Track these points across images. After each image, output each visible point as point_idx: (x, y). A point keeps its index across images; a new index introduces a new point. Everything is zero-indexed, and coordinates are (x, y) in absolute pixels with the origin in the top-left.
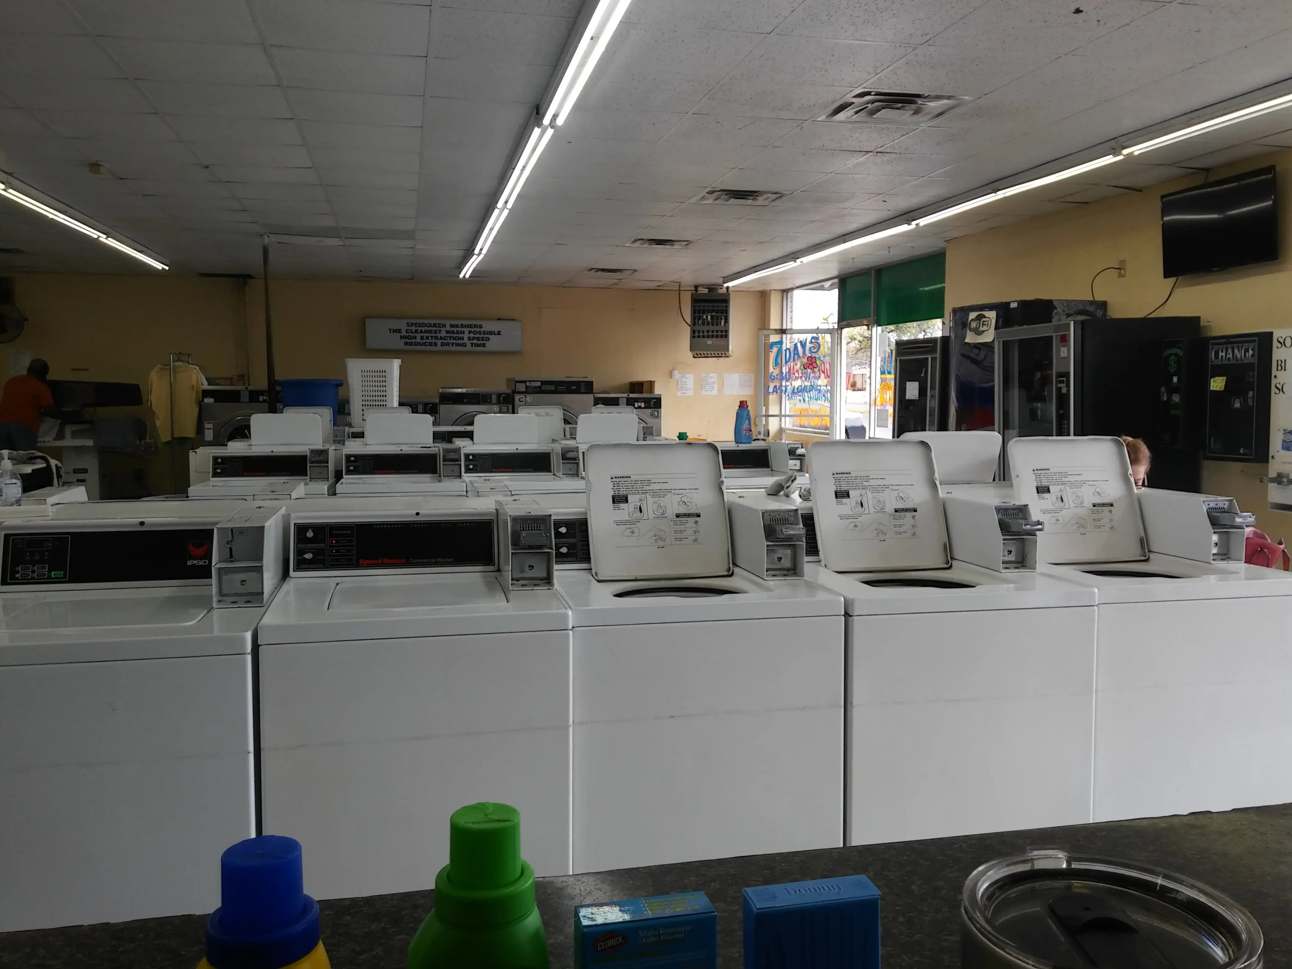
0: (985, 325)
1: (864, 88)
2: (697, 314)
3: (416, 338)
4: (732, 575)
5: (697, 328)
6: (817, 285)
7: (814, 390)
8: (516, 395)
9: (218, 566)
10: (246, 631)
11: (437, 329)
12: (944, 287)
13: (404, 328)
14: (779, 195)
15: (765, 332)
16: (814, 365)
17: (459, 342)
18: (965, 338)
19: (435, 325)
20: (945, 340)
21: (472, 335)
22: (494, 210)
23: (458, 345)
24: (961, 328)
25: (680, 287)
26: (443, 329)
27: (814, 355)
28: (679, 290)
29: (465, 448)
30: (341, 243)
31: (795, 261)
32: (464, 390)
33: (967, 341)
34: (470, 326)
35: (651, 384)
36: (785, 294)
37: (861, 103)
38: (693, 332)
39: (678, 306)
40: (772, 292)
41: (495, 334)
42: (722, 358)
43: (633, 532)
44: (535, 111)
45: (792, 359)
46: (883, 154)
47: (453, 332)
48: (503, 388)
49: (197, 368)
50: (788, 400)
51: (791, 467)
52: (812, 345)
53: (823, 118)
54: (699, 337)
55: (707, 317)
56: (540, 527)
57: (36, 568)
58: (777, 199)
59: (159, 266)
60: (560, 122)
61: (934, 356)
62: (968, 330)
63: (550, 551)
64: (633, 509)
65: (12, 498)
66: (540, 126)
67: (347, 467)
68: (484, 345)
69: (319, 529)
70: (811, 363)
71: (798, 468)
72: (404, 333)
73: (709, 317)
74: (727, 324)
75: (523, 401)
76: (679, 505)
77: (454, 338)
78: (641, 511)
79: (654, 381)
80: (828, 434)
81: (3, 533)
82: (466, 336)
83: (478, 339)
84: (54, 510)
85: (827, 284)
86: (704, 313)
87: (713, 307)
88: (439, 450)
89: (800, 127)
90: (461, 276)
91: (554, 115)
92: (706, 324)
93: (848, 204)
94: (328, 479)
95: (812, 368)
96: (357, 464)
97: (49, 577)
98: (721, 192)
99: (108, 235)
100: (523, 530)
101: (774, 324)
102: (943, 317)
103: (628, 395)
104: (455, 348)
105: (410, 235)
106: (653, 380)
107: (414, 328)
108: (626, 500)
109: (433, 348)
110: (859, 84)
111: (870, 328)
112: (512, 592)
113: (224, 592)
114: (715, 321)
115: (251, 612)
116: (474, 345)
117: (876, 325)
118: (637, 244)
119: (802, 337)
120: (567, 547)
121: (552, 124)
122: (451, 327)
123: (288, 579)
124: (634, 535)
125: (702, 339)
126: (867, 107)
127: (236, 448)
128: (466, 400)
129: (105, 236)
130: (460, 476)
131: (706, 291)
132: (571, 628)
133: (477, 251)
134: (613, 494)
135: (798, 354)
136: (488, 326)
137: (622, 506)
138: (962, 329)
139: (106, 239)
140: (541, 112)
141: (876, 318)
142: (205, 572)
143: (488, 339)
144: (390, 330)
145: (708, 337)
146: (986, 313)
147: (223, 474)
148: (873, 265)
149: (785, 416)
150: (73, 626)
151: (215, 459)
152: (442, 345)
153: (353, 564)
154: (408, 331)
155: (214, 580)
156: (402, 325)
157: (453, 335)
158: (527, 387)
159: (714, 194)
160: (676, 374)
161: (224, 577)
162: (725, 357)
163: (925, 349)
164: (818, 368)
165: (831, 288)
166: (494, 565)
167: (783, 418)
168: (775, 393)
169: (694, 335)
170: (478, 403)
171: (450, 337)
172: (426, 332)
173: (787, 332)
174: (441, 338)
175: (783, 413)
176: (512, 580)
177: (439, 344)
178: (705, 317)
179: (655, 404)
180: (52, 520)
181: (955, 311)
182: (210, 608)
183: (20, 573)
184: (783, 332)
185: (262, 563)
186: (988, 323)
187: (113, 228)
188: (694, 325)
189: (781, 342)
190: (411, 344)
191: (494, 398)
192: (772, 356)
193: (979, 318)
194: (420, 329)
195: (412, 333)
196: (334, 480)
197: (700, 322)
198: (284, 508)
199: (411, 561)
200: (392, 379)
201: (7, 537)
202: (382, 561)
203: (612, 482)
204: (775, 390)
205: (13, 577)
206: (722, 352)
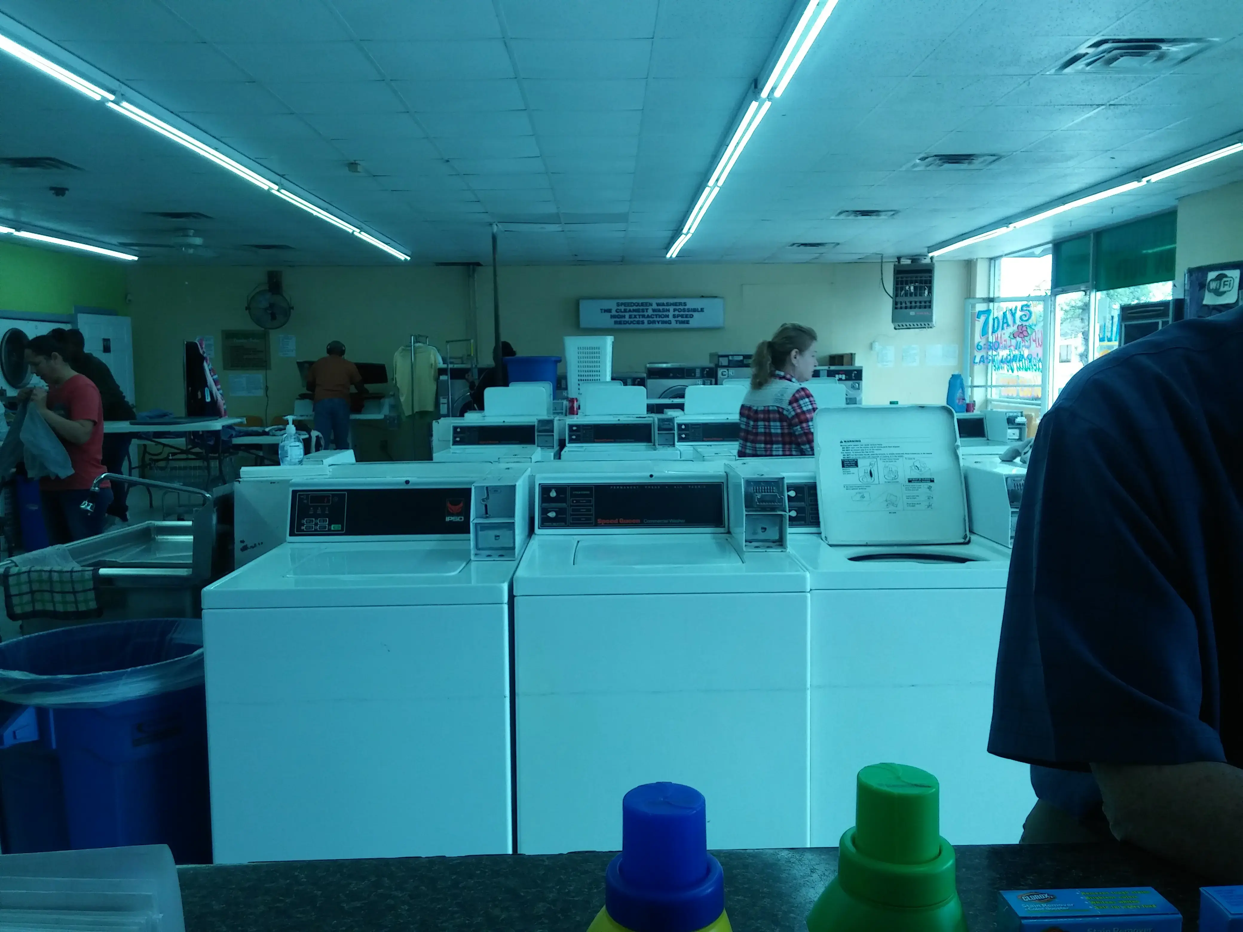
0: (1227, 285)
1: (1103, 35)
2: (899, 284)
3: (624, 317)
4: (969, 542)
5: (899, 299)
6: (1027, 252)
7: (1023, 360)
8: (719, 369)
9: (475, 521)
10: (504, 582)
11: (645, 308)
12: (1175, 248)
13: (614, 307)
14: (994, 158)
15: (971, 301)
16: (1025, 333)
17: (665, 319)
18: (1203, 300)
19: (642, 304)
20: (1179, 304)
21: (677, 313)
22: (705, 188)
23: (663, 322)
24: (1198, 288)
25: (882, 259)
26: (650, 308)
27: (1024, 324)
28: (882, 262)
29: (678, 418)
30: (560, 229)
31: (1007, 227)
32: (669, 365)
33: (1205, 302)
34: (675, 304)
35: (852, 356)
36: (993, 262)
37: (1099, 52)
38: (895, 303)
39: (881, 278)
40: (979, 260)
41: (698, 311)
42: (925, 329)
43: (863, 497)
44: (753, 86)
45: (1000, 328)
46: (1116, 106)
47: (659, 311)
48: (706, 362)
49: (434, 348)
50: (995, 370)
51: (1010, 436)
52: (1023, 313)
53: (1053, 71)
54: (901, 308)
55: (910, 287)
56: (773, 489)
57: (318, 521)
58: (994, 161)
59: (402, 257)
60: (778, 94)
61: (1164, 320)
62: (1206, 291)
63: (783, 513)
64: (863, 474)
65: (295, 459)
66: (758, 99)
67: (570, 436)
68: (688, 322)
69: (561, 489)
70: (1021, 332)
71: (1017, 438)
72: (614, 313)
73: (912, 288)
74: (930, 294)
75: (725, 375)
76: (912, 469)
77: (660, 316)
78: (871, 475)
79: (855, 354)
80: (1039, 405)
81: (291, 489)
82: (671, 313)
83: (682, 316)
84: (331, 470)
85: (1038, 251)
86: (907, 284)
87: (916, 277)
88: (654, 420)
89: (1027, 83)
90: (668, 256)
91: (772, 89)
92: (909, 295)
93: (1071, 163)
94: (553, 447)
95: (1022, 336)
96: (578, 433)
97: (330, 530)
98: (935, 158)
99: (362, 230)
100: (757, 492)
101: (981, 292)
102: (1174, 279)
103: (829, 368)
104: (661, 326)
105: (623, 218)
106: (853, 352)
107: (623, 308)
108: (855, 464)
109: (640, 326)
110: (1097, 32)
111: (1088, 293)
112: (746, 553)
113: (480, 546)
114: (919, 291)
115: (506, 566)
116: (678, 322)
117: (1094, 290)
118: (842, 217)
119: (1012, 305)
120: (796, 510)
121: (770, 97)
122: (657, 305)
123: (533, 536)
124: (864, 499)
125: (904, 311)
126: (1104, 56)
127: (472, 419)
128: (671, 375)
129: (359, 231)
130: (674, 445)
131: (909, 262)
132: (809, 590)
133: (685, 231)
134: (842, 458)
135: (1007, 322)
136: (692, 304)
137: (852, 470)
138: (1200, 290)
139: (359, 233)
140: (759, 87)
141: (1095, 282)
142: (464, 528)
143: (692, 316)
144: (601, 310)
145: (911, 308)
146: (1228, 273)
147: (462, 442)
148: (1092, 227)
149: (991, 386)
150: (349, 573)
151: (455, 428)
152: (648, 323)
153: (592, 523)
154: (618, 311)
155: (472, 535)
156: (612, 305)
157: (660, 313)
158: (729, 361)
159: (927, 160)
160: (877, 346)
161: (480, 533)
162: (928, 328)
163: (1154, 313)
164: (1029, 337)
165: (1044, 253)
166: (724, 527)
167: (989, 389)
168: (982, 363)
169: (896, 306)
170: (682, 377)
171: (656, 315)
172: (634, 311)
173: (997, 300)
174: (648, 317)
175: (989, 384)
176: (746, 541)
177: (646, 322)
178: (907, 288)
179: (856, 376)
180: (329, 478)
181: (1191, 271)
182: (468, 561)
183: (305, 526)
184: (991, 300)
185: (514, 519)
186: (1230, 283)
187: (365, 223)
188: (897, 296)
189: (988, 312)
190: (620, 323)
191: (698, 372)
192: (979, 325)
193: (1219, 278)
194: (628, 308)
195: (622, 312)
196: (558, 448)
197: (903, 292)
198: (529, 469)
199: (646, 521)
200: (605, 355)
201: (294, 492)
202: (619, 521)
203: (841, 446)
204: (982, 360)
205: (299, 530)
206: (926, 322)
